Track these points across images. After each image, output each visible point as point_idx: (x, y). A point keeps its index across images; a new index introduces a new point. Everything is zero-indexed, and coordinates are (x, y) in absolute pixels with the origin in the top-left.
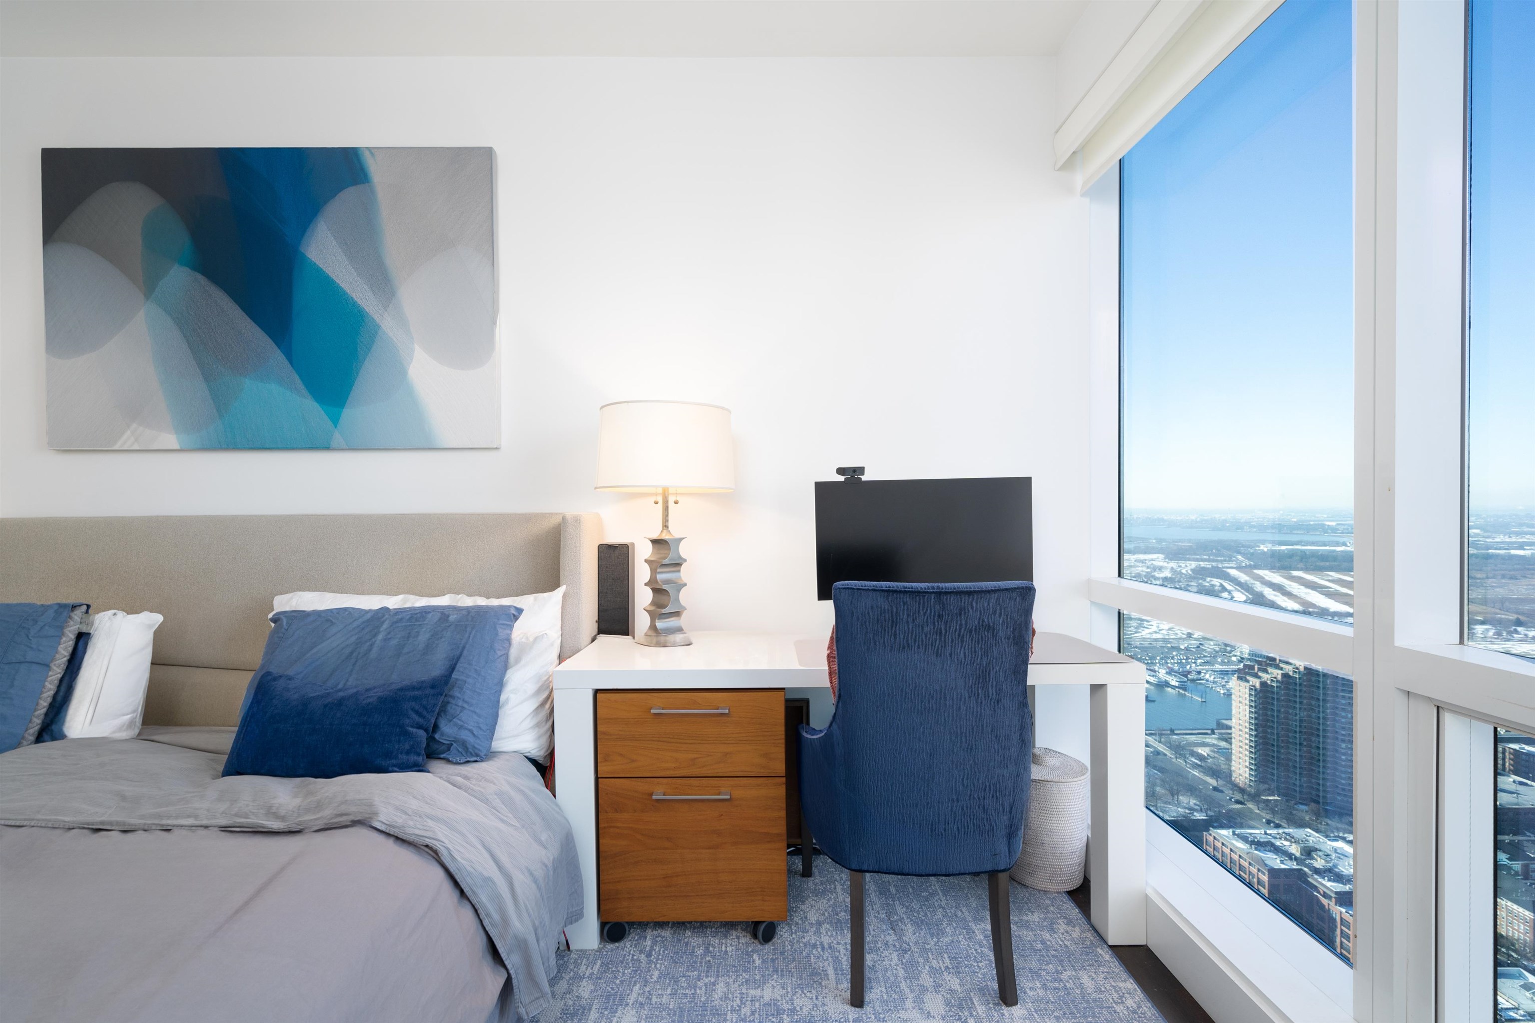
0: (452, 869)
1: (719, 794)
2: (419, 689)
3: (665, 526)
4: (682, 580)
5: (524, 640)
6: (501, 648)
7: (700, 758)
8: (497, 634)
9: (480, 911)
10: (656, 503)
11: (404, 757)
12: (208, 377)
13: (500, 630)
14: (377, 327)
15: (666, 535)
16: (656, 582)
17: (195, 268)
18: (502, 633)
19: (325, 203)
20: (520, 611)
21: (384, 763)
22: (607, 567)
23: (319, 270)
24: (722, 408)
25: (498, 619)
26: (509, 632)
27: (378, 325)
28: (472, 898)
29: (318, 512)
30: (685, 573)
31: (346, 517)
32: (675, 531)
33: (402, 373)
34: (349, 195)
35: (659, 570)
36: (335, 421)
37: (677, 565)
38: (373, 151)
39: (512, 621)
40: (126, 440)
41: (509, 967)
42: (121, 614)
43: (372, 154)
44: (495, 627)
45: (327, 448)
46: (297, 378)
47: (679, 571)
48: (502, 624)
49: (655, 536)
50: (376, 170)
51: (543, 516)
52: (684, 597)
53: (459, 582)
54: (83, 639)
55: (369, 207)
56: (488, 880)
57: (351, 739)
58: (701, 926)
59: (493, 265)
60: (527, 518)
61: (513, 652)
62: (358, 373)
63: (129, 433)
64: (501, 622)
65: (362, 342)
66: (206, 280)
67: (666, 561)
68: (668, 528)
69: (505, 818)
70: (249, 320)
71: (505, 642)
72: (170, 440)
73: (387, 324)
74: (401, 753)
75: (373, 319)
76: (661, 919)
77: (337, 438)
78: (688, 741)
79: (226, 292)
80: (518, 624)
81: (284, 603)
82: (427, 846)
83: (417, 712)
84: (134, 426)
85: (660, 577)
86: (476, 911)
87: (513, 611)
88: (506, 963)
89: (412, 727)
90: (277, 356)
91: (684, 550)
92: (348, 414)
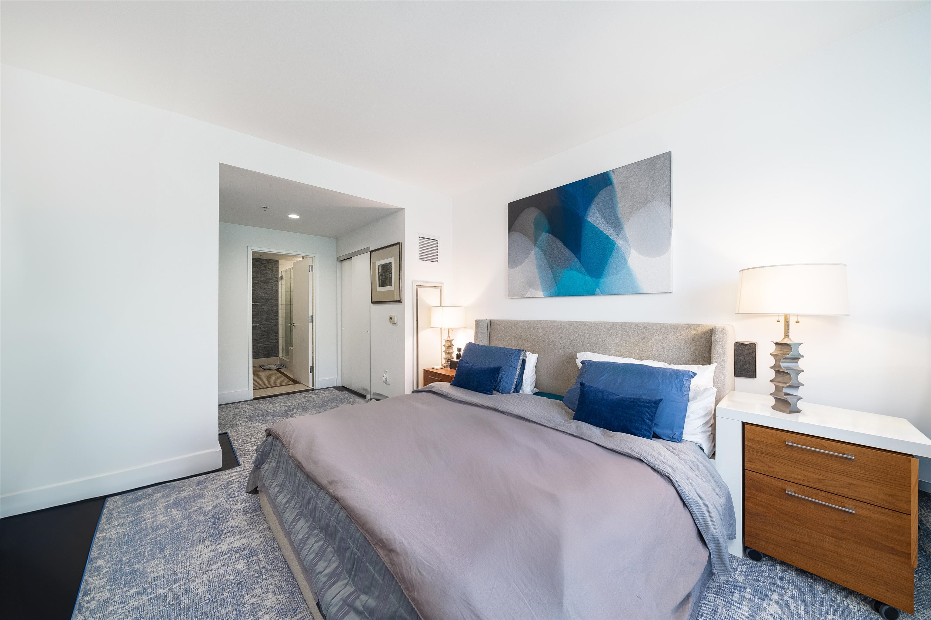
0: (680, 491)
1: (844, 507)
2: (649, 403)
3: (787, 335)
4: (800, 368)
5: (697, 388)
6: (686, 391)
7: (825, 480)
8: (683, 384)
9: (694, 515)
10: (778, 321)
11: (645, 432)
12: (553, 270)
13: (685, 382)
15: (787, 341)
16: (780, 367)
18: (686, 384)
19: (595, 197)
20: (695, 374)
21: (637, 432)
22: (740, 355)
24: (841, 264)
25: (684, 377)
26: (689, 383)
27: (615, 243)
28: (689, 507)
29: (591, 321)
30: (801, 364)
31: (602, 323)
32: (794, 339)
33: (625, 262)
35: (782, 361)
36: (597, 283)
37: (795, 359)
38: (614, 171)
39: (691, 379)
40: (529, 294)
41: (710, 548)
42: (531, 354)
43: (613, 172)
44: (683, 380)
45: (594, 295)
46: (583, 268)
47: (797, 362)
48: (685, 379)
49: (779, 340)
50: (615, 178)
51: (699, 326)
52: (801, 378)
53: (653, 354)
54: (524, 361)
55: (612, 195)
56: (696, 502)
57: (622, 418)
58: (822, 580)
59: (670, 206)
60: (689, 327)
61: (691, 394)
62: (606, 264)
63: (529, 292)
64: (685, 378)
65: (608, 251)
67: (789, 356)
68: (789, 336)
69: (697, 474)
70: (566, 248)
71: (688, 388)
72: (541, 294)
73: (619, 242)
74: (643, 430)
75: (613, 241)
76: (790, 563)
77: (598, 291)
78: (815, 467)
79: (559, 240)
80: (693, 380)
81: (582, 356)
82: (666, 476)
83: (648, 413)
84: (531, 289)
85: (782, 365)
86: (691, 515)
87: (691, 374)
88: (708, 546)
89: (647, 419)
90: (576, 260)
91: (801, 350)
92: (603, 280)
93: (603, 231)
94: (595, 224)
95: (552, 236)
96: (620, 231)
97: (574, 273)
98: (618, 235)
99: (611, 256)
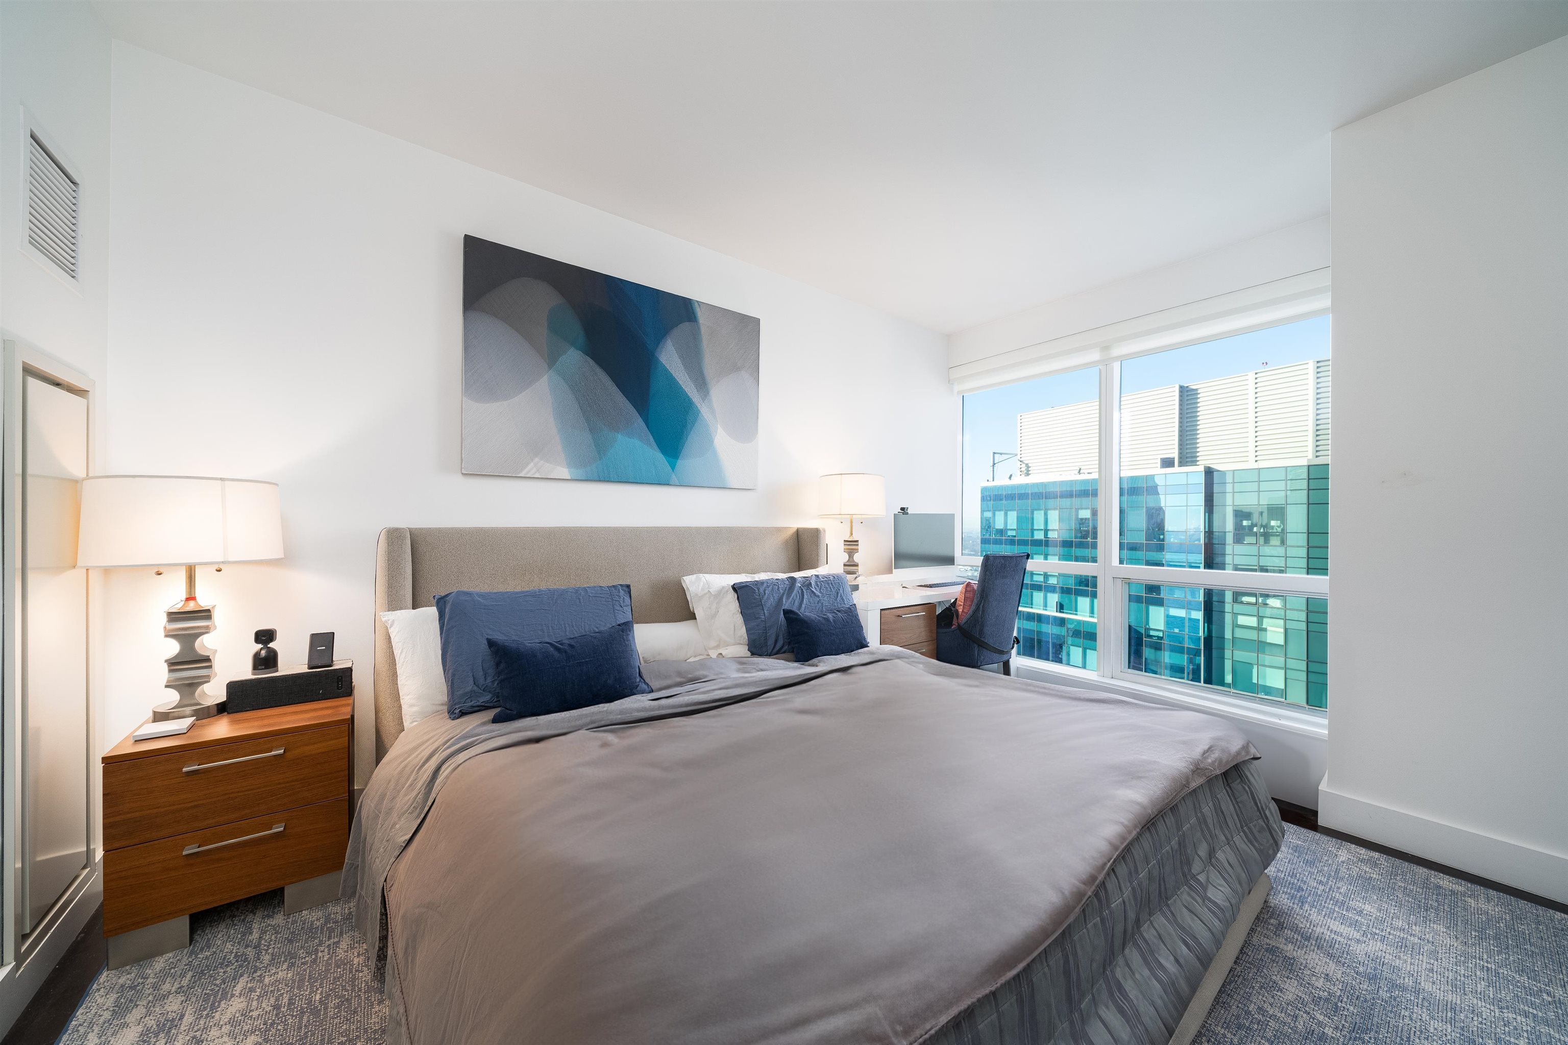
12: (592, 430)
14: (698, 412)
17: (587, 353)
19: (672, 328)
23: (667, 370)
33: (711, 441)
34: (685, 326)
36: (673, 467)
38: (699, 302)
40: (530, 470)
43: (700, 306)
45: (669, 486)
46: (651, 437)
50: (700, 313)
55: (696, 336)
62: (686, 439)
63: (532, 464)
65: (689, 419)
66: (594, 362)
70: (622, 395)
72: (564, 472)
73: (704, 409)
75: (696, 406)
77: (673, 478)
79: (607, 373)
84: (537, 459)
90: (640, 422)
92: (680, 463)
93: (683, 386)
94: (672, 372)
95: (592, 362)
96: (706, 396)
97: (636, 442)
98: (704, 400)
99: (694, 428)
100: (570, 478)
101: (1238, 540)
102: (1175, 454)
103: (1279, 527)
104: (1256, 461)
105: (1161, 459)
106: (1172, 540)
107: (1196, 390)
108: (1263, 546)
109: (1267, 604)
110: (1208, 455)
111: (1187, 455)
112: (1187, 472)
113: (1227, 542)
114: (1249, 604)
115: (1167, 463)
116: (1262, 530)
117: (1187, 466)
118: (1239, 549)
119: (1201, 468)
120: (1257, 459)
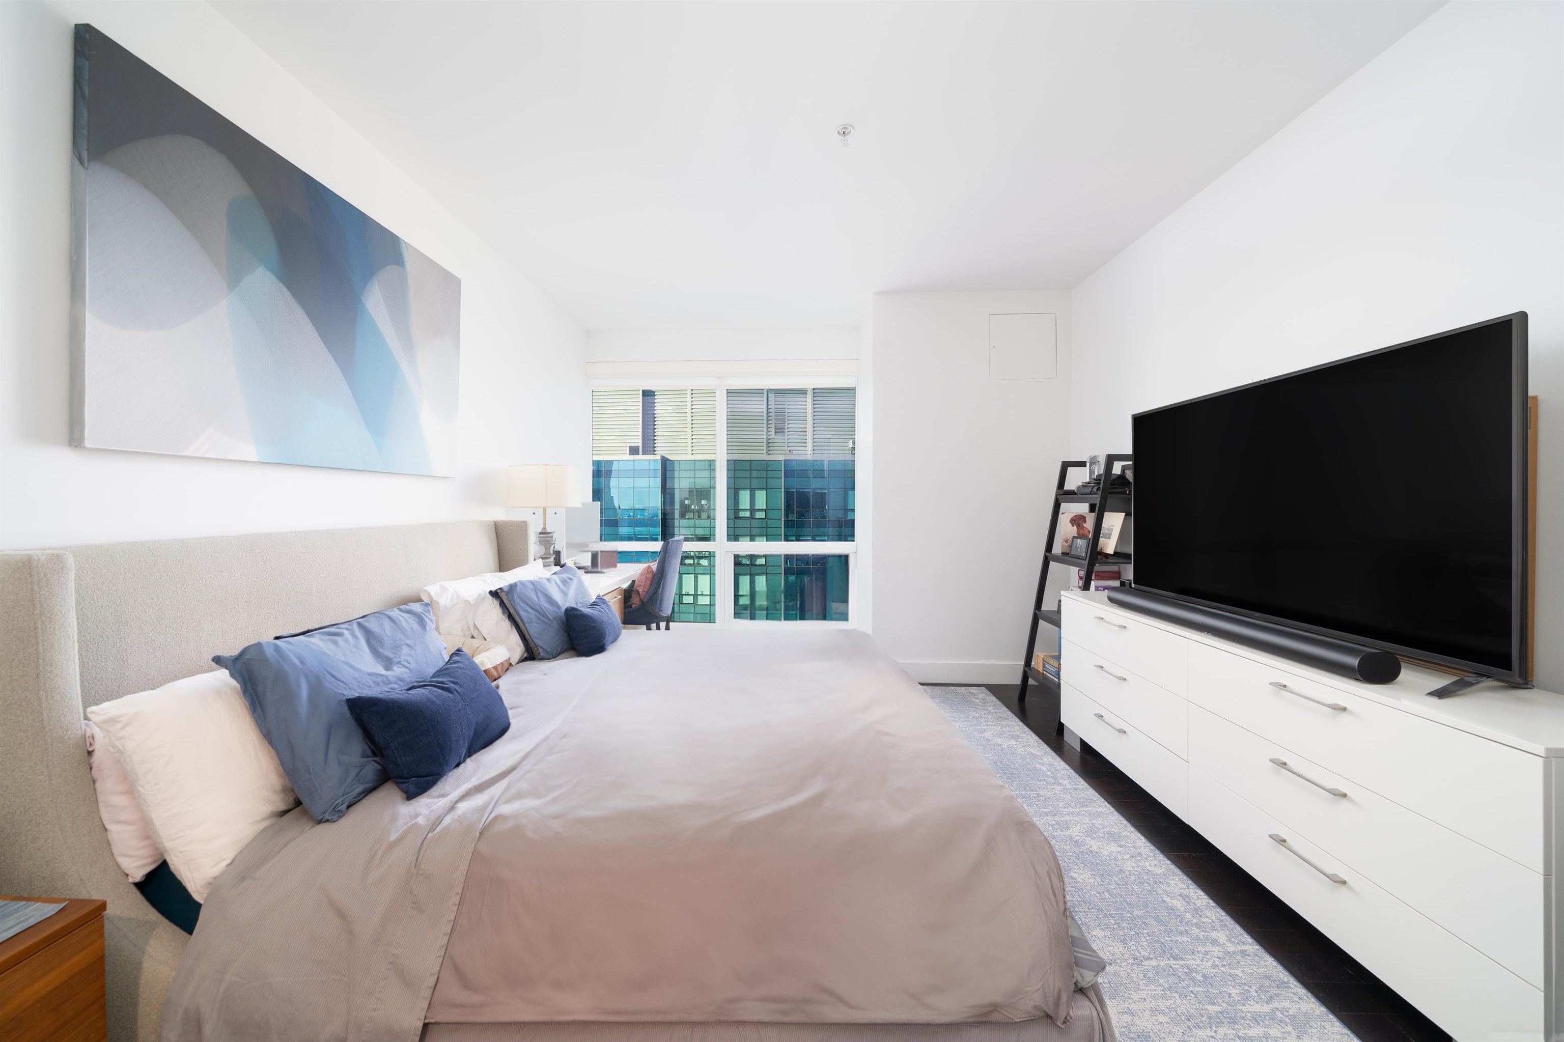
17: (277, 277)
34: (392, 269)
36: (382, 448)
66: (290, 294)
72: (254, 453)
92: (389, 443)
97: (340, 414)
100: (258, 460)
101: (682, 516)
102: (639, 443)
103: (706, 505)
104: (692, 454)
105: (629, 446)
106: (638, 517)
107: (654, 392)
108: (697, 519)
109: (700, 564)
110: (663, 448)
111: (649, 444)
112: (649, 460)
113: (676, 517)
114: (690, 565)
115: (634, 451)
116: (696, 508)
117: (648, 454)
118: (684, 522)
119: (658, 457)
120: (693, 452)
